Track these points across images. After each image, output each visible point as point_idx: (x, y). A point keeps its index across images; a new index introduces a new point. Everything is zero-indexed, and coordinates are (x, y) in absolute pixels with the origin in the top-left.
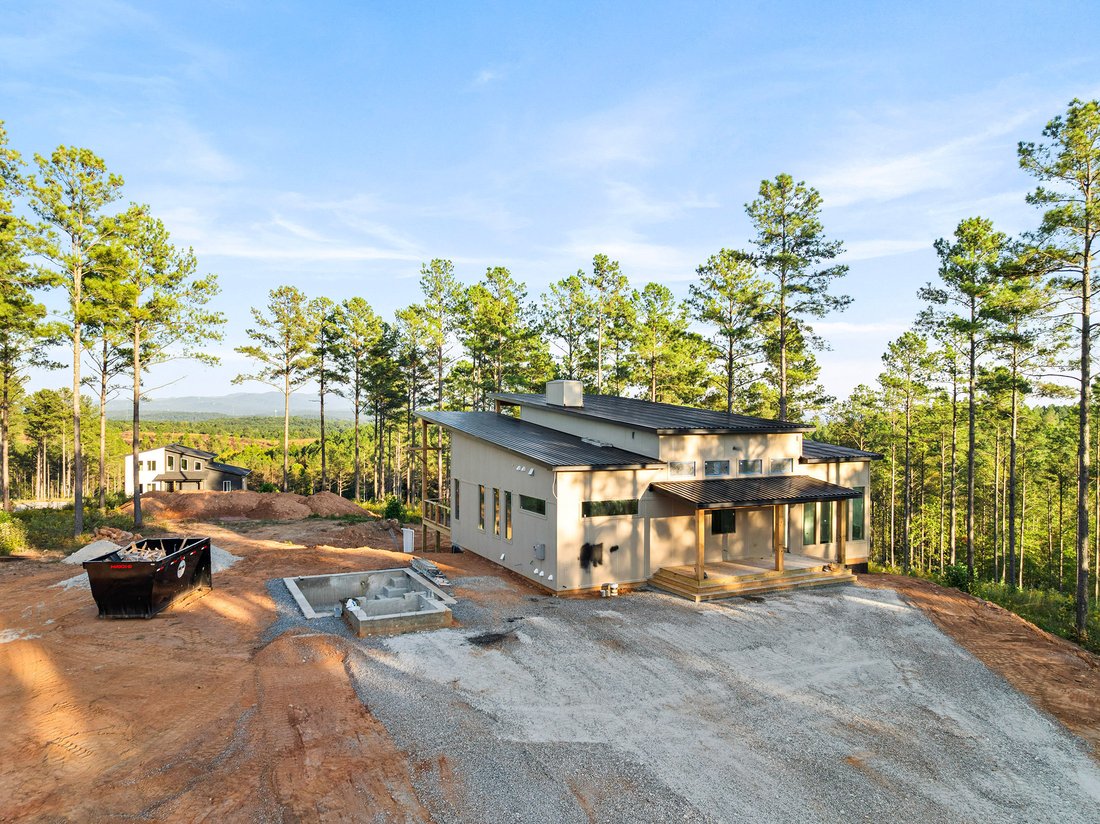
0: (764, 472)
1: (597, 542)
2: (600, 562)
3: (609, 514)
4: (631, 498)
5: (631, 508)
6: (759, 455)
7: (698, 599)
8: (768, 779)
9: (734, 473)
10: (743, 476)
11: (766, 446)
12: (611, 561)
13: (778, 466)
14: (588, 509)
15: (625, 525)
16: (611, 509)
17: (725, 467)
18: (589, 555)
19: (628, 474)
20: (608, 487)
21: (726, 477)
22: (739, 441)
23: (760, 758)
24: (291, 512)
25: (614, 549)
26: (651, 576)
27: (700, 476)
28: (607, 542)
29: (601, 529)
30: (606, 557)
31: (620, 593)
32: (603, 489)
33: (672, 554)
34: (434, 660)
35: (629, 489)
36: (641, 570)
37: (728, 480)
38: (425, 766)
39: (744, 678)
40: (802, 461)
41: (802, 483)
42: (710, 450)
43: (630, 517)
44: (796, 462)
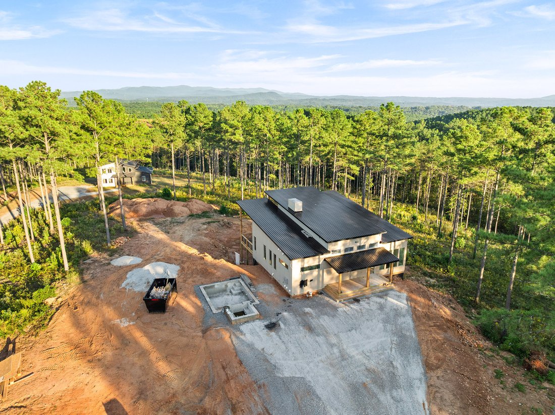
0: (367, 248)
1: (306, 279)
2: (306, 285)
3: (310, 270)
4: (318, 264)
5: (318, 267)
6: (365, 243)
7: (338, 301)
8: (342, 391)
9: (355, 250)
10: (358, 251)
11: (368, 239)
12: (310, 284)
13: (371, 245)
14: (303, 269)
15: (315, 272)
16: (311, 268)
17: (352, 249)
18: (303, 283)
19: (317, 257)
20: (310, 262)
21: (352, 252)
22: (358, 239)
23: (342, 383)
24: (181, 213)
25: (311, 281)
26: (324, 287)
27: (343, 253)
28: (309, 278)
29: (307, 275)
30: (308, 283)
31: (313, 295)
32: (308, 262)
33: (332, 279)
34: (256, 338)
35: (317, 260)
36: (321, 286)
37: (353, 253)
38: (260, 387)
39: (345, 347)
40: (380, 242)
41: (380, 250)
42: (347, 244)
43: (317, 270)
44: (379, 243)
